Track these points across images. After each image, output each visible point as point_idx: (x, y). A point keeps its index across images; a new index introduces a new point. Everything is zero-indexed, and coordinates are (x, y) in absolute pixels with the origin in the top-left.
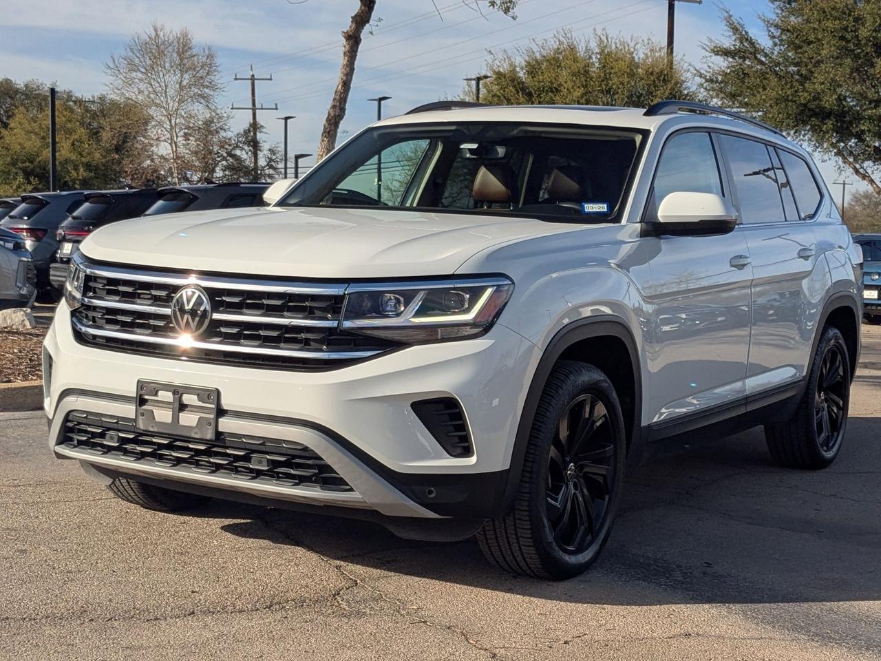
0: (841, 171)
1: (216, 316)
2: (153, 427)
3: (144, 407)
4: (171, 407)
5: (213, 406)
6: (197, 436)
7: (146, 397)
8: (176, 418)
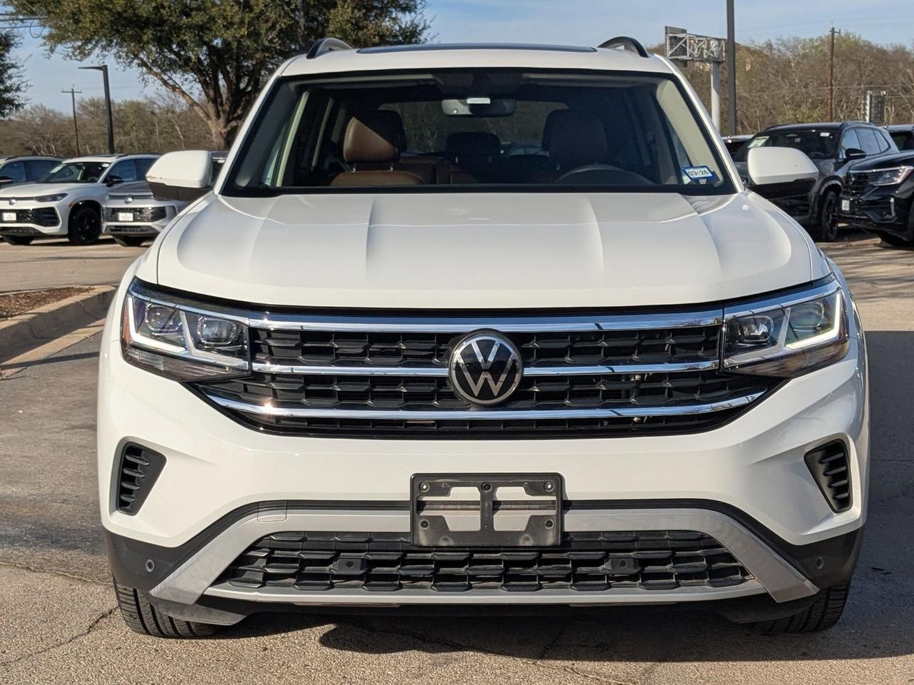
0: (146, 82)
1: (530, 371)
2: (445, 540)
3: (424, 513)
4: (478, 507)
5: (554, 498)
6: (528, 544)
7: (425, 499)
8: (487, 522)
